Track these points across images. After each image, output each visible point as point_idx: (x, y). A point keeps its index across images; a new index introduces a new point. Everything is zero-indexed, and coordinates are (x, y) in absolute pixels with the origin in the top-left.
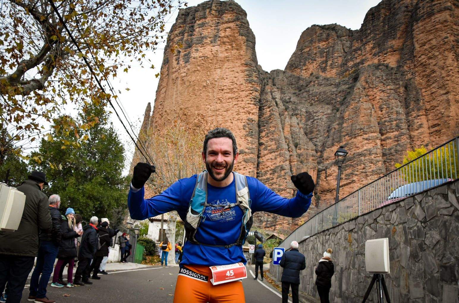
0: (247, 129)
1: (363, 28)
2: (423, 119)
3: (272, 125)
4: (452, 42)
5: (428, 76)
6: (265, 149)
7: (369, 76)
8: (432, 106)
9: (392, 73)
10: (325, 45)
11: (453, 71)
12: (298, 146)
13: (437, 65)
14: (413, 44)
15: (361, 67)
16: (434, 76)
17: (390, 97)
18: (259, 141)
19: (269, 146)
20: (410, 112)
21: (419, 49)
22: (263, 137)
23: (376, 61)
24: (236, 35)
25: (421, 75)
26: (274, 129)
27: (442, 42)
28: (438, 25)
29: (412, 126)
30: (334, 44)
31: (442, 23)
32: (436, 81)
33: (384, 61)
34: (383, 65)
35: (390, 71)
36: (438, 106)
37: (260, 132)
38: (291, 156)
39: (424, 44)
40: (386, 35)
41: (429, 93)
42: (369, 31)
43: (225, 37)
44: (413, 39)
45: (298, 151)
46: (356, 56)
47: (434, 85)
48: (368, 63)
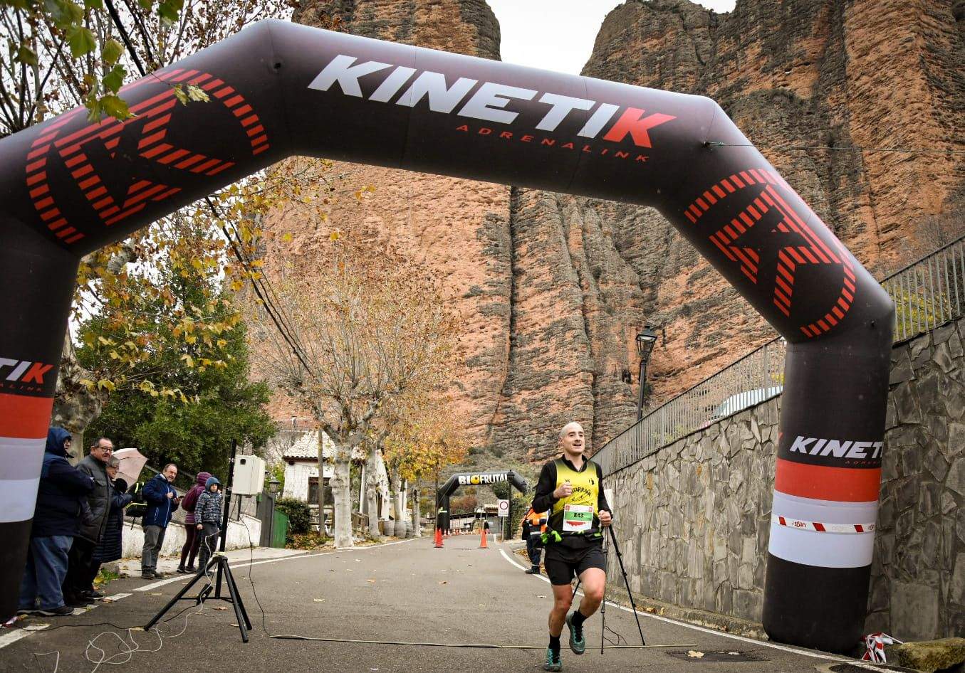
0: (485, 238)
1: (740, 11)
2: (865, 215)
3: (540, 229)
4: (920, 49)
5: (876, 120)
6: (529, 283)
7: (753, 119)
8: (883, 186)
9: (801, 113)
10: (658, 47)
11: (923, 112)
12: (602, 275)
13: (893, 97)
14: (843, 49)
15: (736, 98)
16: (888, 121)
17: (799, 166)
18: (513, 265)
19: (537, 277)
20: (841, 199)
21: (856, 61)
22: (523, 256)
23: (768, 85)
24: (454, 20)
25: (861, 119)
26: (546, 237)
27: (900, 51)
28: (892, 11)
29: (844, 229)
30: (677, 44)
31: (899, 9)
32: (890, 132)
33: (784, 85)
34: (783, 93)
35: (797, 107)
36: (895, 186)
37: (515, 245)
38: (584, 298)
39: (864, 52)
40: (788, 27)
41: (878, 157)
42: (752, 18)
43: (429, 26)
44: (843, 38)
45: (602, 287)
46: (725, 72)
47: (886, 141)
48: (752, 89)
